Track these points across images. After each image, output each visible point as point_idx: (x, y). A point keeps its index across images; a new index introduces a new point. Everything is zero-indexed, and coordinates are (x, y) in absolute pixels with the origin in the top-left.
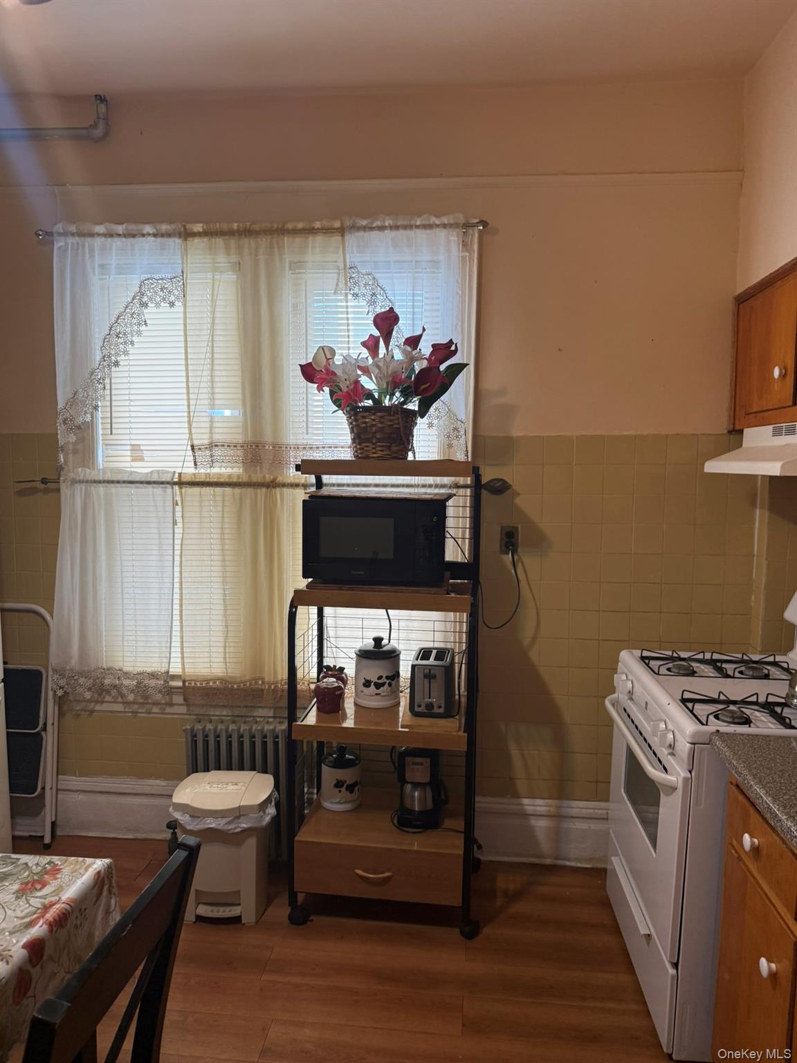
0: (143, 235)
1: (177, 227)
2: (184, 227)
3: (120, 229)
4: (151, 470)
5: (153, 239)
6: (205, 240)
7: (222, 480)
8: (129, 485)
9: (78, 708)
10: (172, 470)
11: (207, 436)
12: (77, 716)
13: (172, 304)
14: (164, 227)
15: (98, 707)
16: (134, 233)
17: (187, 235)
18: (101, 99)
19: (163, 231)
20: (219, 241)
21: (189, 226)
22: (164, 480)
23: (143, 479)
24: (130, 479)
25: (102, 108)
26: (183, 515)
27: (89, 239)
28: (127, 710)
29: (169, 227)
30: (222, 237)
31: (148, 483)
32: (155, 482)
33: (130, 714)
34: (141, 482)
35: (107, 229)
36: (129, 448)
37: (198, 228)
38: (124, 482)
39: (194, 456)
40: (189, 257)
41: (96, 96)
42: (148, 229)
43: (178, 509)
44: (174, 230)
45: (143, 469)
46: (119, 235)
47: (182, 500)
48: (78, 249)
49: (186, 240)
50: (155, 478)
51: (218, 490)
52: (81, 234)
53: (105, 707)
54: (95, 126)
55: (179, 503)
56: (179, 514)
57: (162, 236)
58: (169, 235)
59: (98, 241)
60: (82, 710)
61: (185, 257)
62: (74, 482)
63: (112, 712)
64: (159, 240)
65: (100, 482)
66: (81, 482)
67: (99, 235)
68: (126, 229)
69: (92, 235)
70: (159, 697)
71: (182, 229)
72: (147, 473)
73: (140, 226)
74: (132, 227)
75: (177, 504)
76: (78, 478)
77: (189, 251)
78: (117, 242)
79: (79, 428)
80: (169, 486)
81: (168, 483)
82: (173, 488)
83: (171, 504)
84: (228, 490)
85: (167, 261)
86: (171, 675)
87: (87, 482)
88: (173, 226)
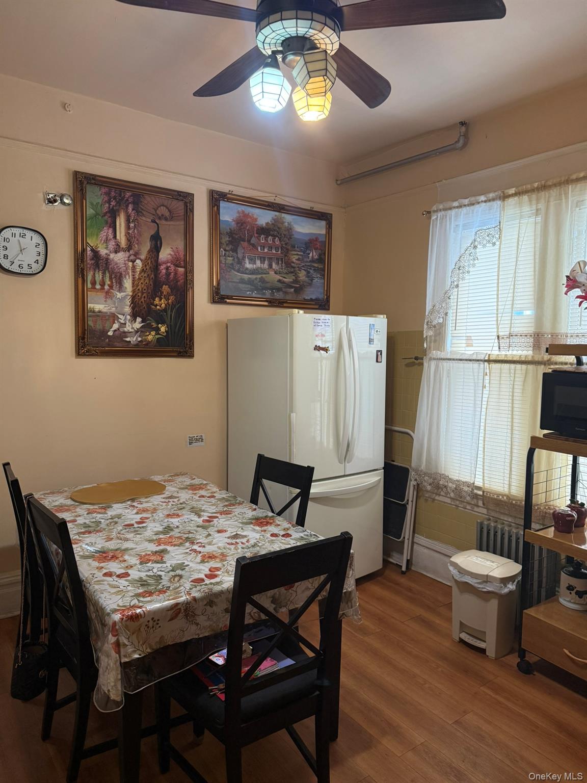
0: (479, 203)
1: (499, 193)
2: (503, 192)
3: (466, 201)
4: (473, 352)
5: (484, 204)
6: (516, 198)
7: (515, 359)
8: (459, 361)
9: (427, 496)
10: (485, 352)
11: (508, 329)
12: (426, 500)
13: (494, 244)
14: (491, 195)
15: (437, 498)
16: (474, 202)
17: (504, 197)
18: (462, 124)
19: (491, 198)
20: (525, 198)
21: (506, 191)
22: (479, 358)
23: (467, 358)
24: (461, 358)
25: (463, 129)
26: (490, 382)
27: (449, 211)
28: (452, 503)
29: (494, 195)
30: (527, 194)
31: (470, 360)
32: (473, 360)
33: (454, 506)
34: (466, 360)
35: (459, 204)
36: (464, 338)
37: (512, 191)
38: (457, 360)
39: (499, 343)
40: (505, 211)
41: (460, 123)
42: (483, 198)
43: (487, 378)
44: (497, 196)
45: (469, 352)
46: (465, 205)
47: (490, 372)
48: (443, 218)
49: (504, 201)
50: (474, 357)
51: (513, 366)
52: (445, 209)
53: (441, 498)
54: (458, 142)
55: (488, 374)
56: (487, 381)
57: (490, 201)
58: (493, 200)
59: (453, 212)
60: (429, 497)
61: (502, 212)
62: (431, 359)
63: (445, 502)
64: (488, 204)
65: (444, 359)
66: (434, 359)
67: (454, 207)
68: (470, 201)
69: (450, 209)
70: (468, 498)
71: (502, 194)
72: (471, 355)
73: (478, 198)
74: (473, 199)
75: (486, 375)
76: (433, 357)
77: (505, 208)
78: (464, 210)
79: (435, 327)
80: (482, 363)
81: (481, 360)
82: (484, 364)
83: (483, 375)
84: (518, 366)
85: (492, 217)
86: (476, 486)
87: (437, 359)
88: (496, 193)
